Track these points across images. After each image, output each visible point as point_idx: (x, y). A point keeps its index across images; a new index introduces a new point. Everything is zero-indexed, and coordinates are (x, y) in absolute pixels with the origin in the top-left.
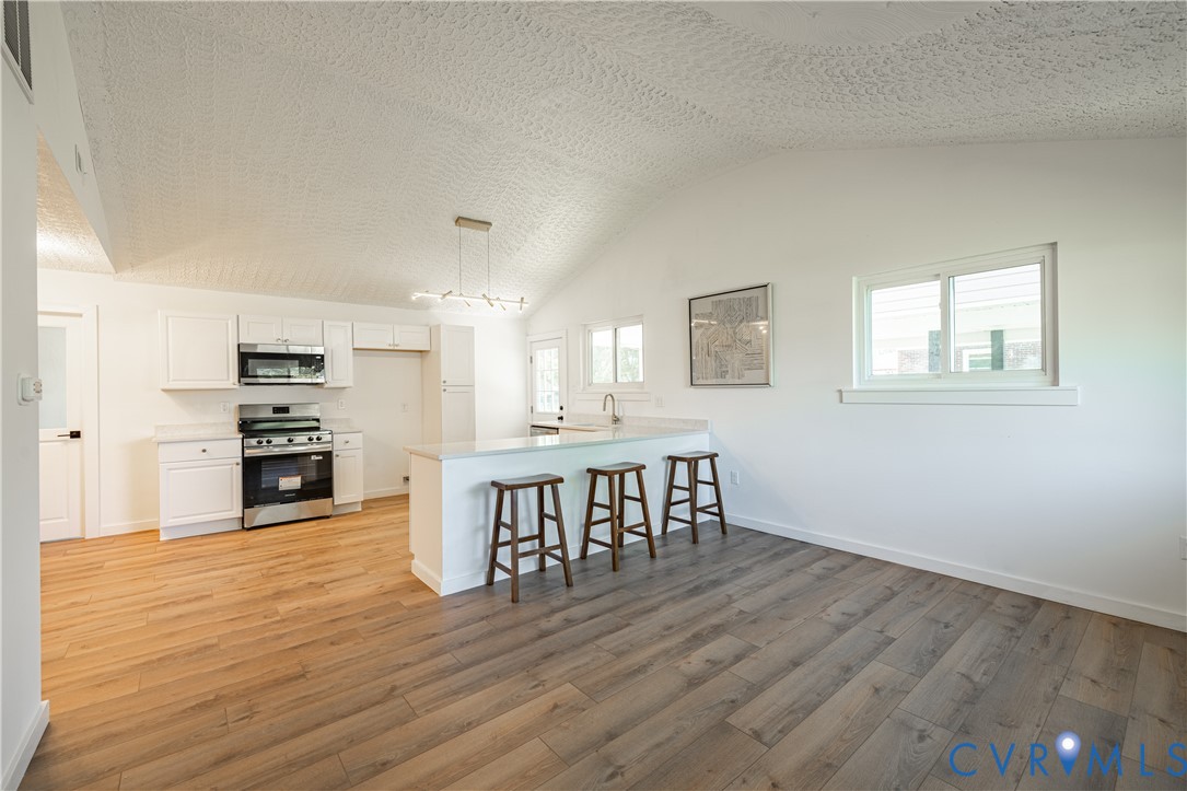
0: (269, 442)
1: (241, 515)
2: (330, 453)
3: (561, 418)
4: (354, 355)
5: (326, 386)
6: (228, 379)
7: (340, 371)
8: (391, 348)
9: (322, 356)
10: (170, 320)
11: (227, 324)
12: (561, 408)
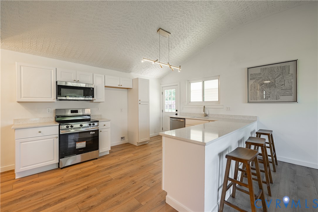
0: (72, 126)
1: (58, 162)
2: (98, 130)
3: (177, 114)
4: (105, 89)
5: (94, 101)
6: (51, 97)
7: (100, 95)
8: (119, 86)
9: (93, 88)
10: (22, 67)
11: (51, 72)
12: (177, 111)
